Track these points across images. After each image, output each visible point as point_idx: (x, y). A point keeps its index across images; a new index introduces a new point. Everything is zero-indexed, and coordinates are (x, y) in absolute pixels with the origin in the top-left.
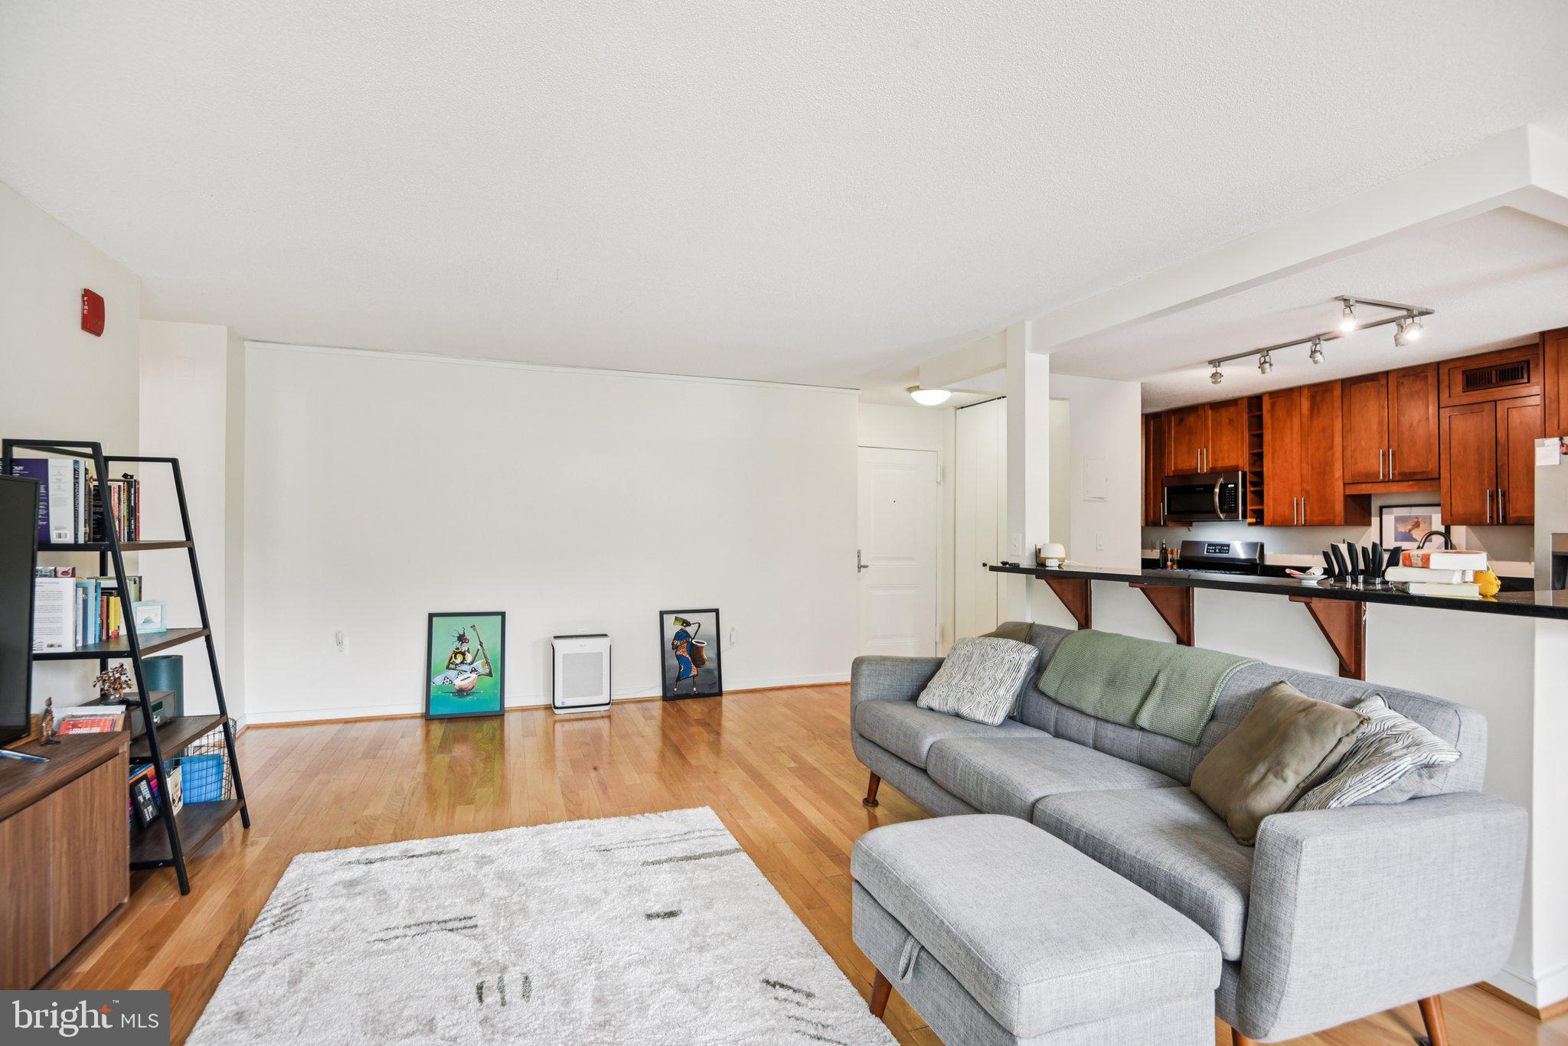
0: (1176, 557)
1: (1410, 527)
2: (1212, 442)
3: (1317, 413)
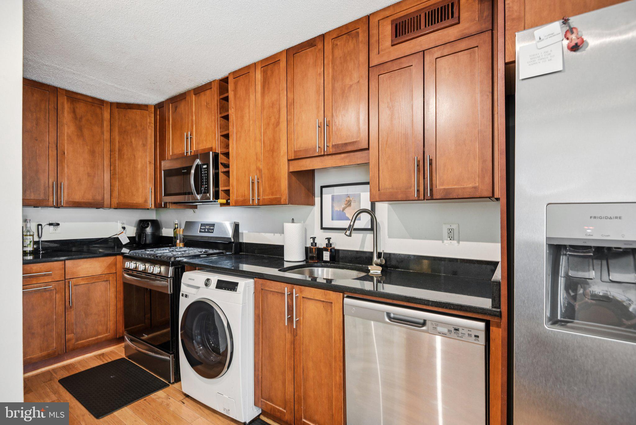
1: (343, 206)
2: (196, 126)
3: (267, 88)
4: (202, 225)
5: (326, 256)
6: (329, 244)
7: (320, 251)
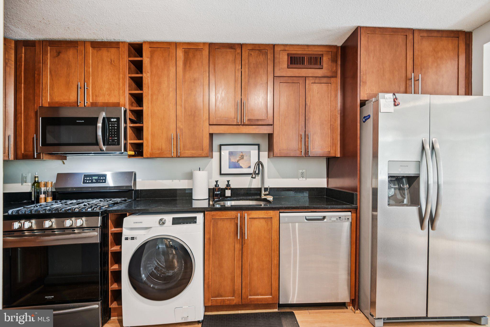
0: (50, 189)
1: (238, 159)
2: (92, 78)
3: (189, 67)
4: (86, 176)
5: (228, 193)
6: (228, 185)
7: (223, 191)
